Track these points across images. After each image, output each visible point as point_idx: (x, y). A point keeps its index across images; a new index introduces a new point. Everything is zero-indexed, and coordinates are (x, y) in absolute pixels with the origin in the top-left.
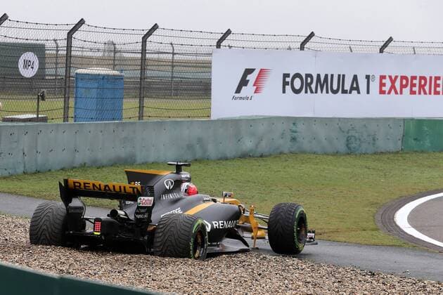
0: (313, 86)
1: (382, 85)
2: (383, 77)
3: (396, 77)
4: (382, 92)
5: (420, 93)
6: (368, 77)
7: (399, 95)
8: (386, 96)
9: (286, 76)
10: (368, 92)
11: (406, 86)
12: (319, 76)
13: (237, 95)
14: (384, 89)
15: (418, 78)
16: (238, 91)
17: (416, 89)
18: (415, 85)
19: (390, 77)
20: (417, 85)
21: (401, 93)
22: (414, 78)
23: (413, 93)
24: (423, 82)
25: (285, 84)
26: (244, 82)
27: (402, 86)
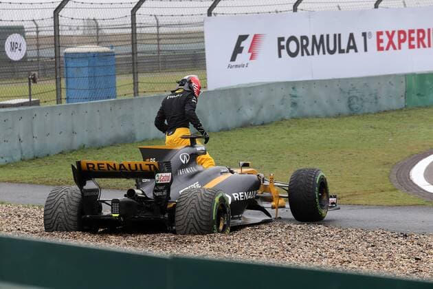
0: (309, 48)
1: (379, 41)
2: (379, 34)
3: (393, 32)
4: (380, 49)
5: (419, 47)
6: (364, 34)
7: (398, 50)
8: (385, 52)
9: (281, 39)
10: (366, 50)
11: (404, 41)
12: (314, 37)
13: (233, 63)
14: (381, 45)
15: (416, 32)
16: (233, 59)
17: (414, 43)
18: (413, 39)
19: (387, 32)
20: (416, 39)
21: (400, 48)
22: (411, 31)
23: (411, 47)
24: (421, 35)
25: (280, 48)
26: (238, 49)
27: (401, 41)
